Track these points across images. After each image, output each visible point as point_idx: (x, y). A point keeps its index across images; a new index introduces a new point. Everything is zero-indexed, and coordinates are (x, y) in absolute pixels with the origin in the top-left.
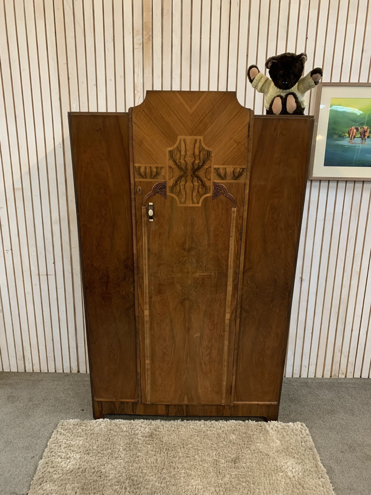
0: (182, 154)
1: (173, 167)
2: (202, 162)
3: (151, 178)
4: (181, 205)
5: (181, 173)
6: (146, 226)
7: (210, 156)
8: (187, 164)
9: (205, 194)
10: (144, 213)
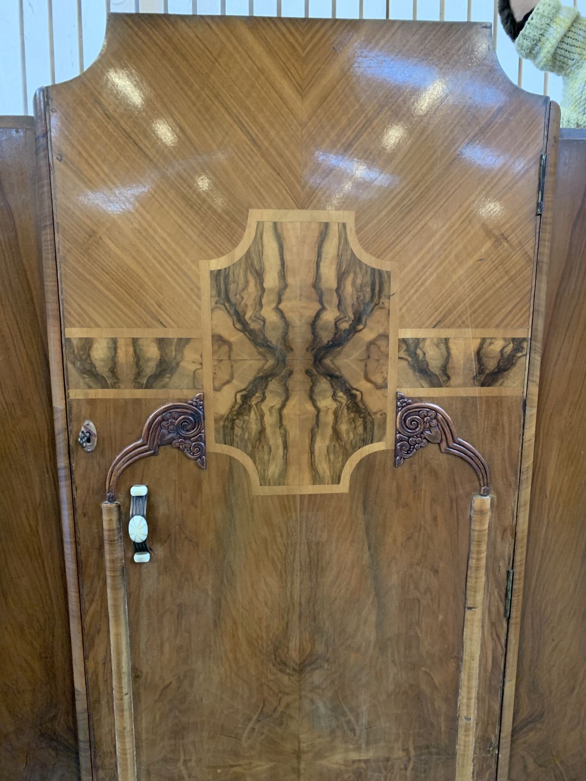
0: (265, 285)
1: (232, 339)
2: (352, 316)
3: (140, 386)
4: (267, 490)
5: (267, 361)
6: (119, 580)
7: (385, 292)
8: (287, 324)
9: (365, 442)
10: (109, 530)
